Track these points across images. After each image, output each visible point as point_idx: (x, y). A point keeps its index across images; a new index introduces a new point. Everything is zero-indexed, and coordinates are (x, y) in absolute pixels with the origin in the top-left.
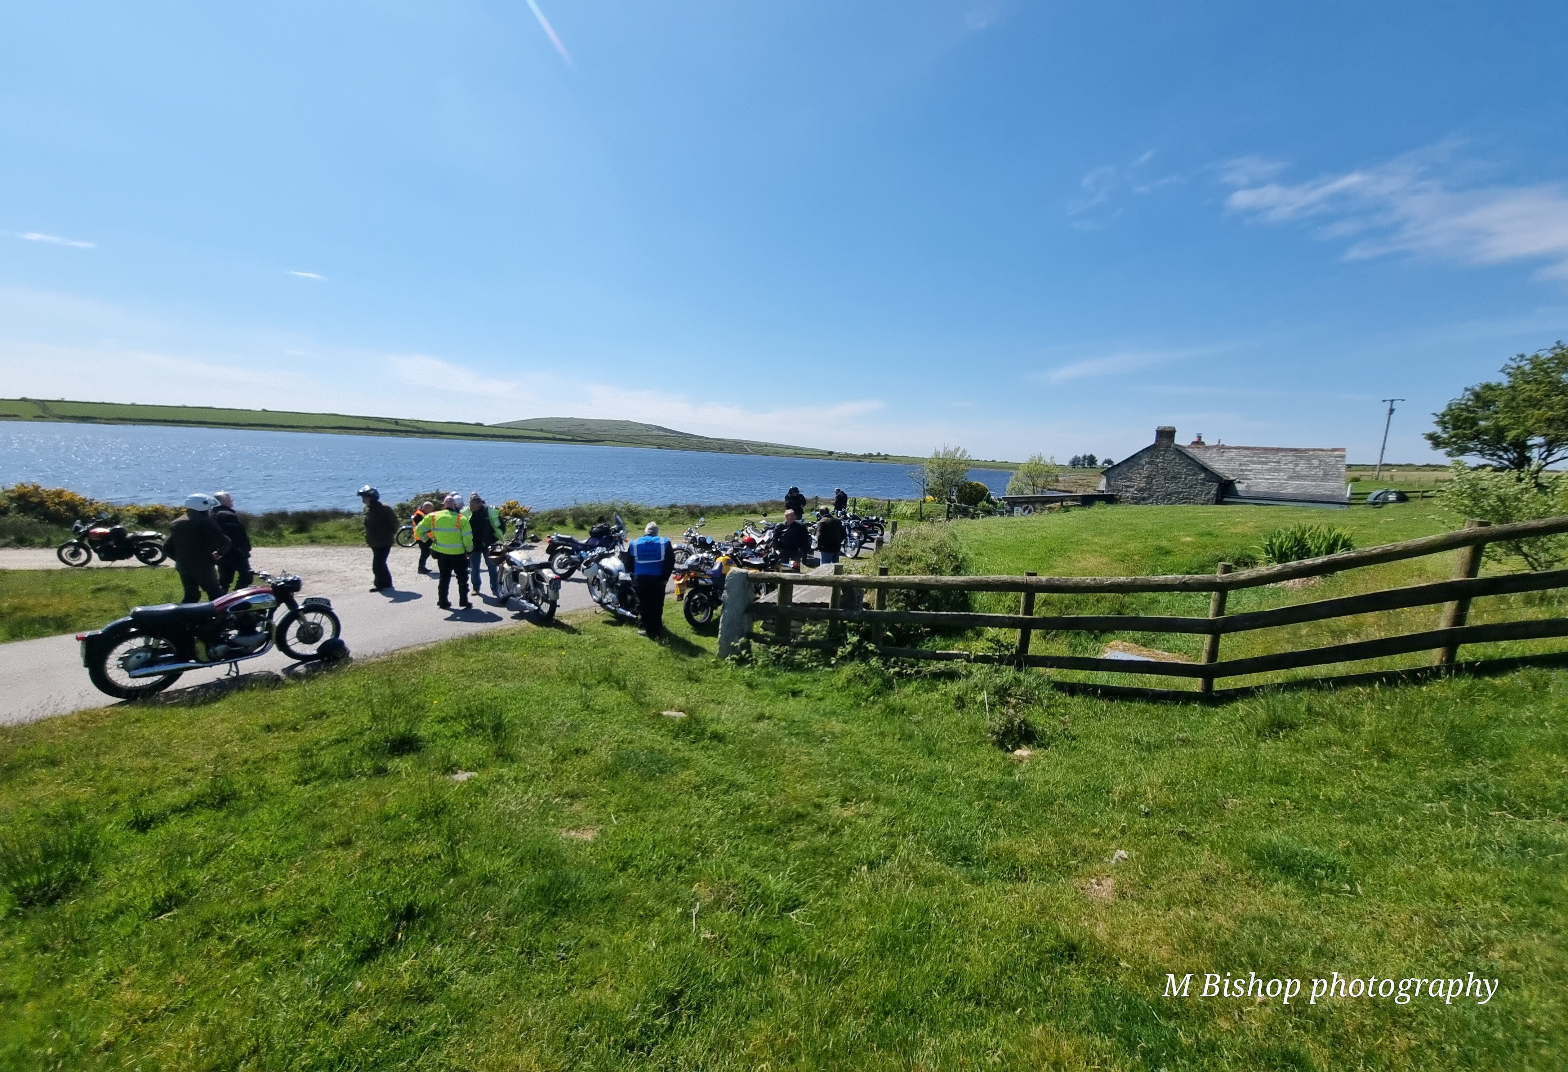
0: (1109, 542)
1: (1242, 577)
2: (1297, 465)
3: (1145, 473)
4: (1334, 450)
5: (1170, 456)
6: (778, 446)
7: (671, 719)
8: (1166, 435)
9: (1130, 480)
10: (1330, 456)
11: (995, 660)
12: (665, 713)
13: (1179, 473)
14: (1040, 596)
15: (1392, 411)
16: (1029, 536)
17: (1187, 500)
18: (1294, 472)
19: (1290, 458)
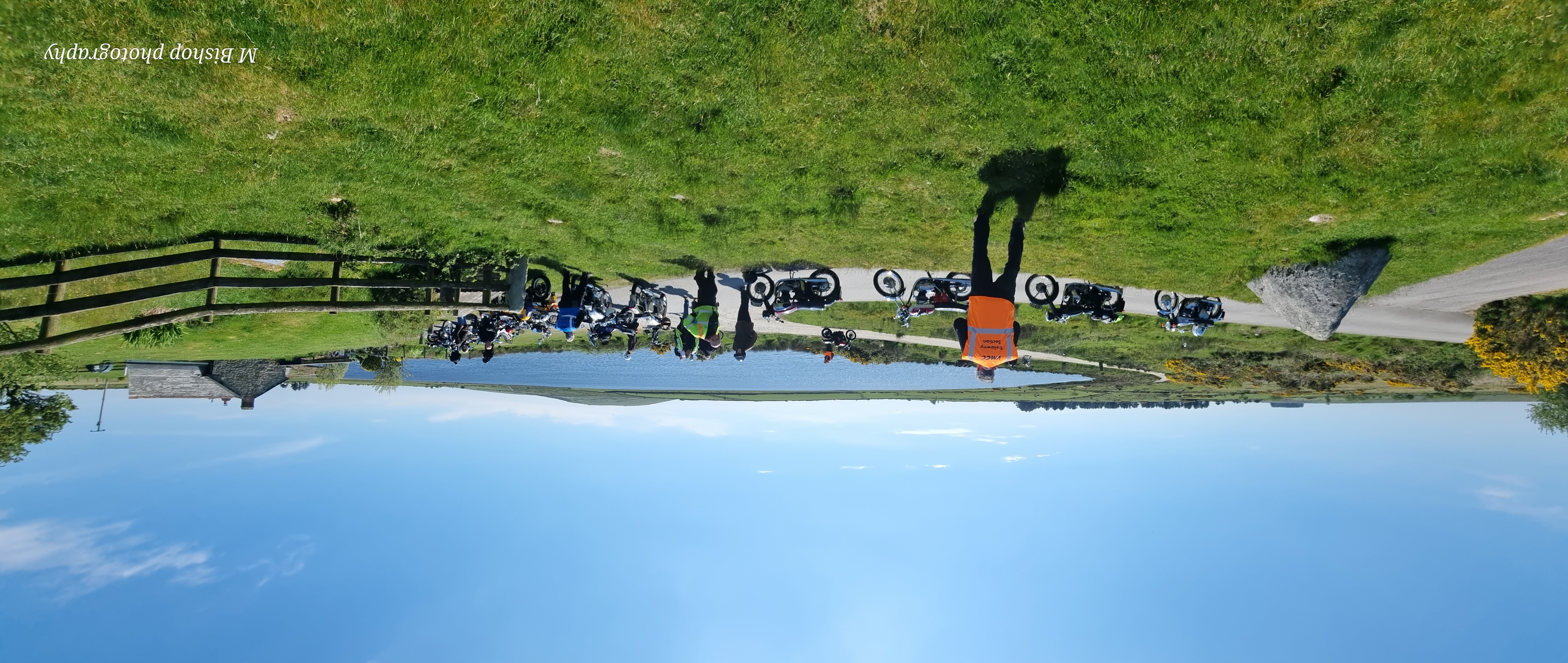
0: (282, 335)
1: (197, 314)
2: (161, 387)
3: (261, 379)
4: (136, 397)
5: (245, 391)
6: (493, 391)
7: (556, 218)
8: (247, 404)
9: (269, 375)
10: (139, 393)
11: (355, 258)
12: (561, 222)
13: (238, 380)
14: (327, 299)
15: (99, 424)
16: (335, 337)
17: (232, 363)
18: (162, 383)
19: (165, 391)
